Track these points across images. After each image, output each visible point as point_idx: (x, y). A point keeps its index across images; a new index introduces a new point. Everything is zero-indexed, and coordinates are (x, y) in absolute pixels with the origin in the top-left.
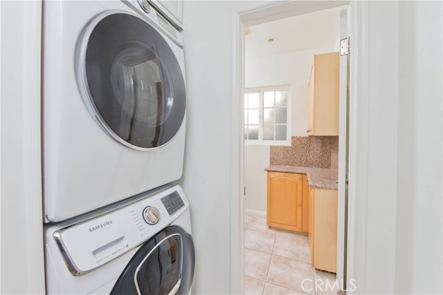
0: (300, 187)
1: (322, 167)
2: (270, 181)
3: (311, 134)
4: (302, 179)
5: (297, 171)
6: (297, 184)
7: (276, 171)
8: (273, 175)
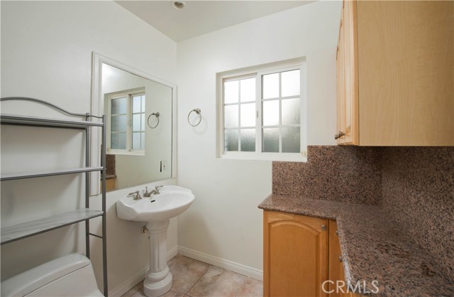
0: (322, 243)
1: (364, 202)
2: (268, 227)
3: (344, 141)
4: (327, 228)
5: (317, 214)
6: (317, 237)
7: (279, 211)
8: (272, 218)
